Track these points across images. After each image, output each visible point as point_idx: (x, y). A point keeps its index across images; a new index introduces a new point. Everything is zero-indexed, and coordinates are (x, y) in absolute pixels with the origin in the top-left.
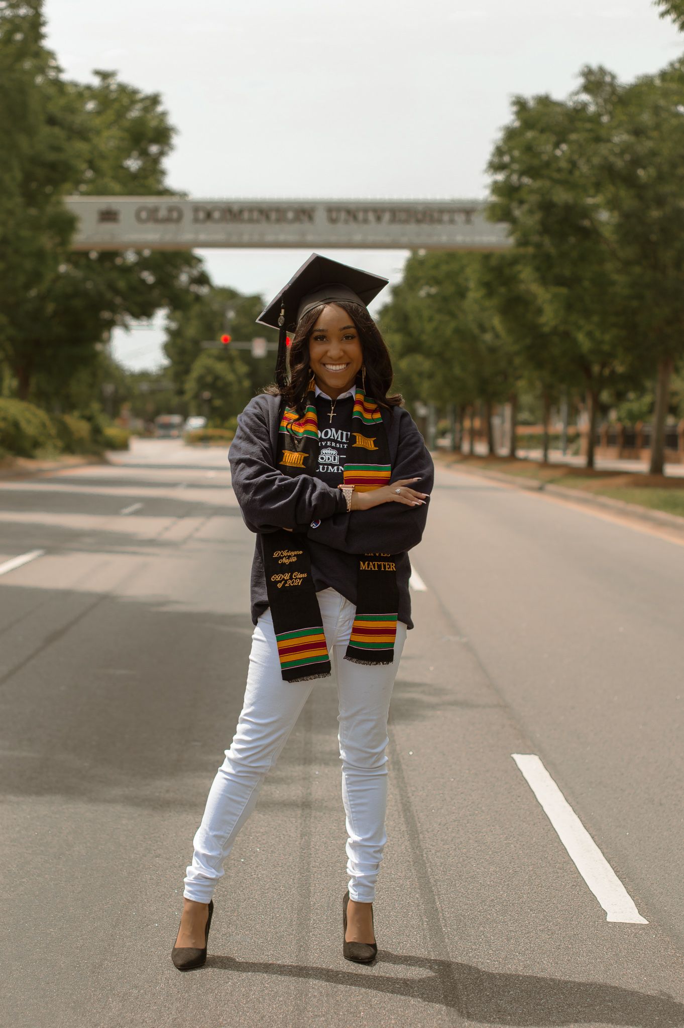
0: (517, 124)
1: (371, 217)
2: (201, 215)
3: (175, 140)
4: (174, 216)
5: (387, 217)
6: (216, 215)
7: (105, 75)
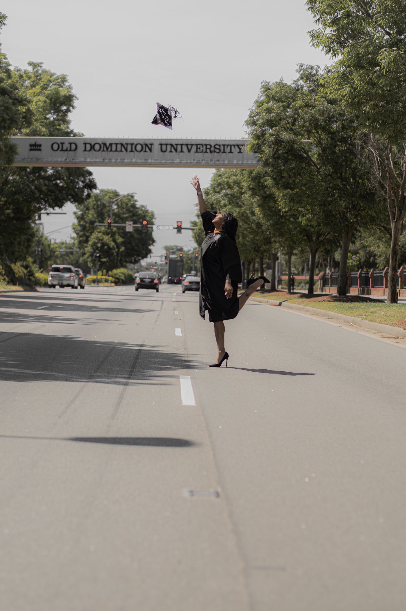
0: (263, 98)
1: (185, 149)
2: (88, 147)
3: (76, 103)
4: (73, 147)
5: (194, 149)
6: (97, 147)
7: (35, 65)
